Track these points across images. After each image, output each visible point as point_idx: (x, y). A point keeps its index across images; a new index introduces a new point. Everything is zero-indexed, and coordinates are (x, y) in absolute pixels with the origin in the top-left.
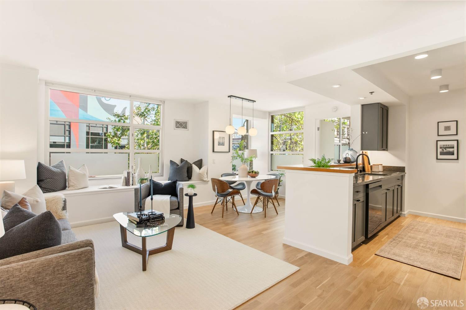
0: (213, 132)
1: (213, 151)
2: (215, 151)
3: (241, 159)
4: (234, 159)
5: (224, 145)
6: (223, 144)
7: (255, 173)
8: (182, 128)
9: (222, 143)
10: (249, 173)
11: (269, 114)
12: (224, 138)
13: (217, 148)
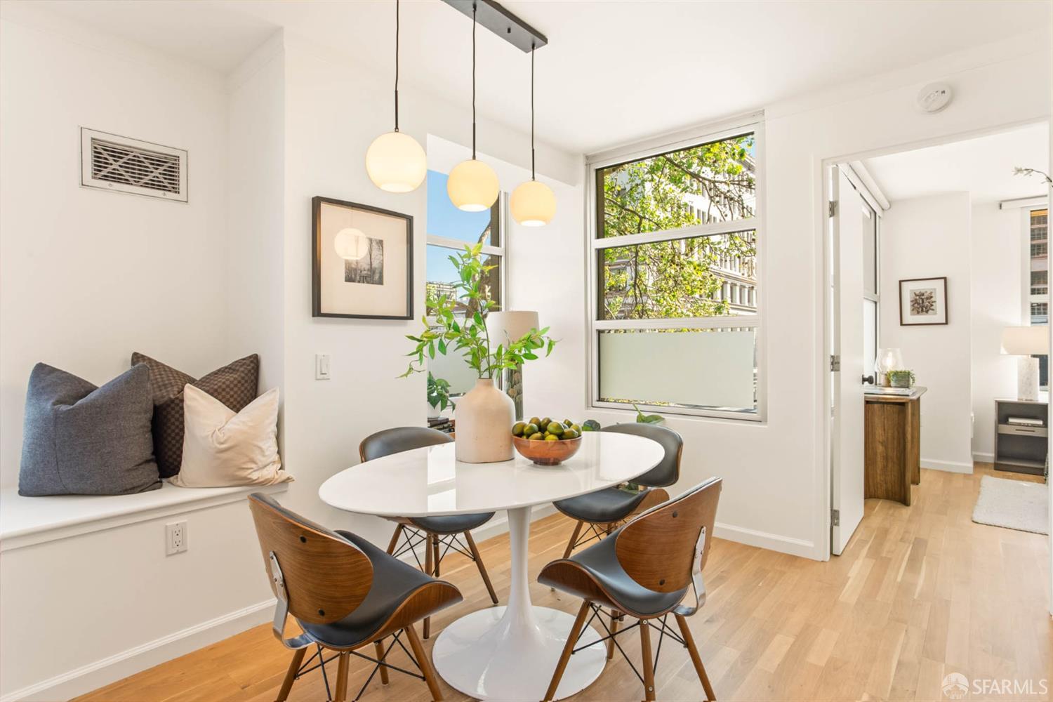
0: (317, 202)
1: (317, 312)
2: (323, 311)
3: (466, 350)
4: (426, 350)
5: (381, 282)
6: (377, 277)
7: (561, 436)
8: (146, 185)
9: (372, 270)
10: (520, 435)
11: (588, 165)
12: (381, 243)
13: (338, 294)
